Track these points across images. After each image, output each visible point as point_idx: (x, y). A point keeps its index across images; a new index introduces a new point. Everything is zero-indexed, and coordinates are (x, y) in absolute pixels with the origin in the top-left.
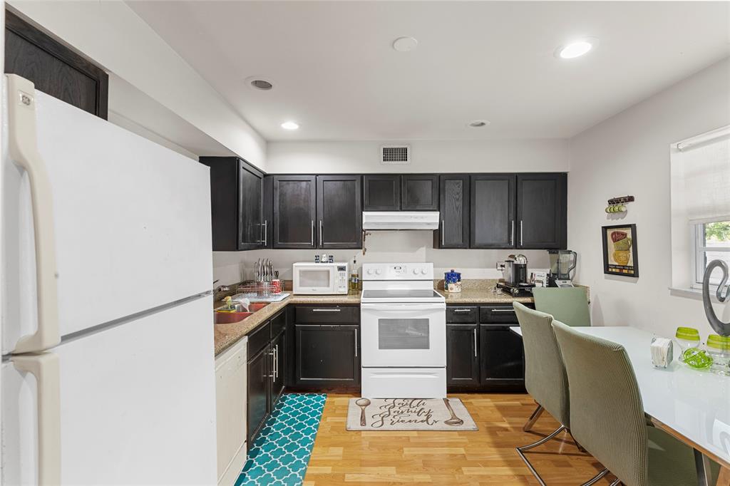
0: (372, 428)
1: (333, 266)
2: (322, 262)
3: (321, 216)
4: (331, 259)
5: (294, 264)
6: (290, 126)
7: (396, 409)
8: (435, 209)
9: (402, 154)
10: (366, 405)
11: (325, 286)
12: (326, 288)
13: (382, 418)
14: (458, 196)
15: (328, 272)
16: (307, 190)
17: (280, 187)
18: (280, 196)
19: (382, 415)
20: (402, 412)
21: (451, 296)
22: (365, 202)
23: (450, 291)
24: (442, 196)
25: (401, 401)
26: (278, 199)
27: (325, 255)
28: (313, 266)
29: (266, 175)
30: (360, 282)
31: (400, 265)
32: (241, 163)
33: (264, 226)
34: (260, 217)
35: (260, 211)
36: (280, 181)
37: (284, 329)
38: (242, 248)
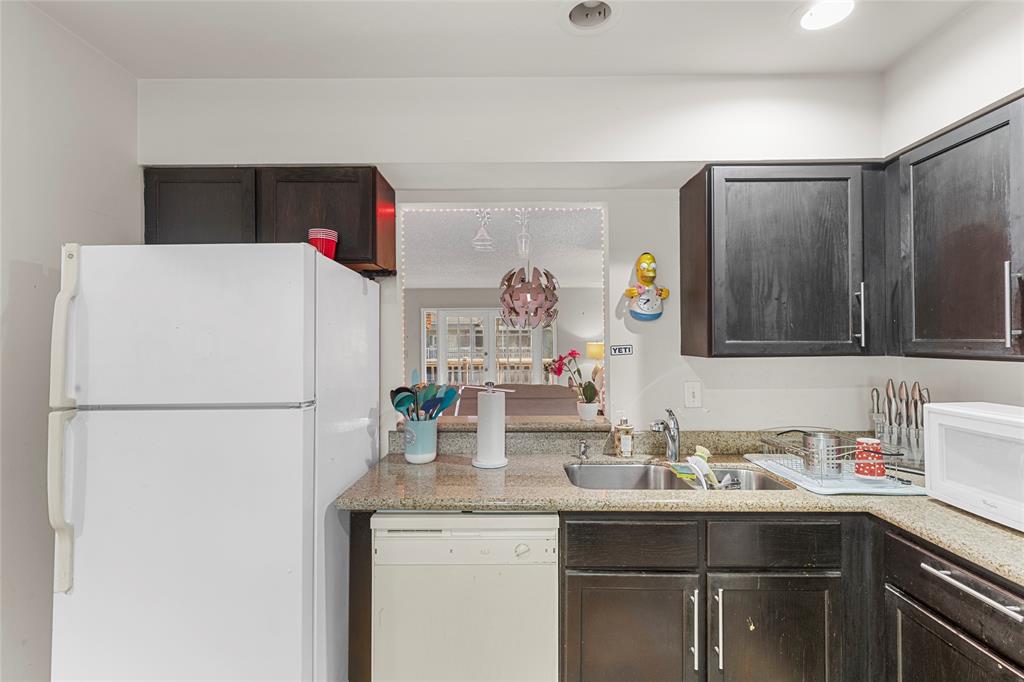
5: (926, 405)
17: (917, 181)
18: (916, 207)
32: (719, 174)
33: (858, 297)
34: (843, 277)
35: (843, 261)
36: (914, 164)
37: (836, 574)
38: (726, 352)
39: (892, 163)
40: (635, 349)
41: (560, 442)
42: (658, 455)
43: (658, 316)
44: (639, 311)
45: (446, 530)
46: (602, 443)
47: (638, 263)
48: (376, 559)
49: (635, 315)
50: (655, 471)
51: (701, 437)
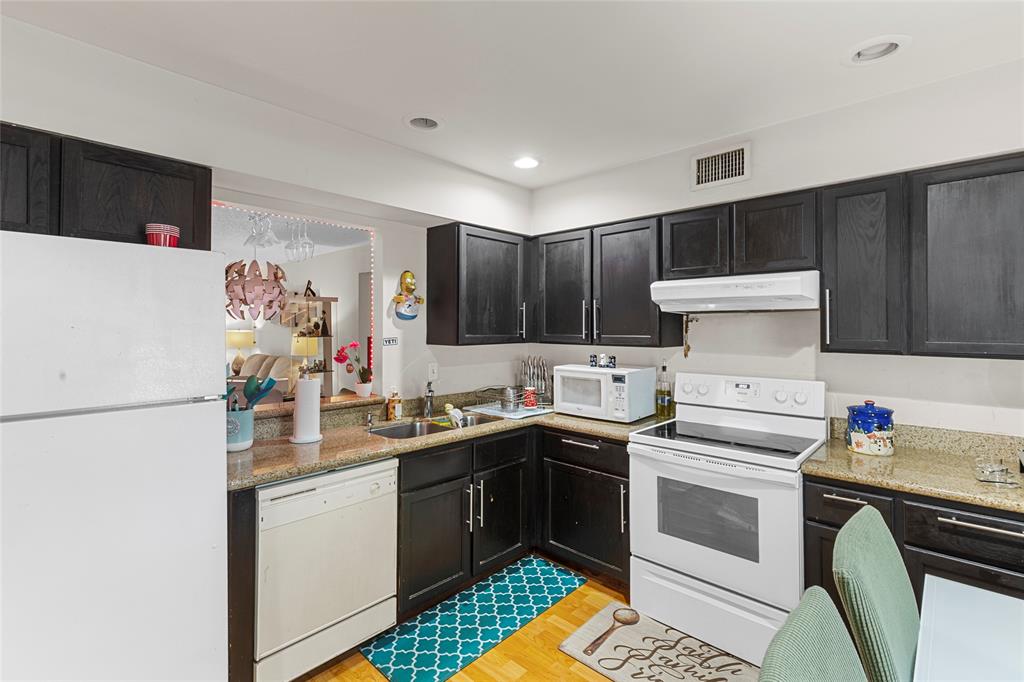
0: (595, 665)
1: (605, 374)
2: (601, 366)
3: (597, 293)
4: (613, 362)
5: (555, 368)
6: (526, 163)
7: (671, 654)
8: (811, 264)
9: (730, 163)
10: (626, 623)
11: (594, 405)
12: (596, 408)
13: (631, 657)
14: (871, 232)
15: (599, 381)
16: (580, 255)
17: (547, 252)
18: (547, 267)
19: (632, 653)
20: (675, 666)
21: (859, 461)
22: (666, 264)
23: (856, 450)
24: (827, 236)
25: (695, 645)
26: (544, 270)
27: (603, 353)
28: (584, 370)
29: (527, 239)
30: (672, 404)
31: (748, 380)
32: (463, 229)
33: (522, 311)
34: (515, 298)
35: (516, 289)
36: (547, 244)
37: (523, 460)
38: (466, 342)
39: (536, 238)
40: (399, 342)
41: (347, 416)
42: (417, 415)
43: (414, 317)
44: (403, 312)
45: (320, 487)
46: (378, 412)
47: (403, 277)
48: (261, 526)
49: (399, 315)
50: (421, 426)
51: (448, 398)
